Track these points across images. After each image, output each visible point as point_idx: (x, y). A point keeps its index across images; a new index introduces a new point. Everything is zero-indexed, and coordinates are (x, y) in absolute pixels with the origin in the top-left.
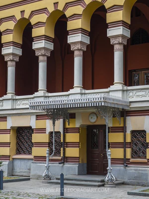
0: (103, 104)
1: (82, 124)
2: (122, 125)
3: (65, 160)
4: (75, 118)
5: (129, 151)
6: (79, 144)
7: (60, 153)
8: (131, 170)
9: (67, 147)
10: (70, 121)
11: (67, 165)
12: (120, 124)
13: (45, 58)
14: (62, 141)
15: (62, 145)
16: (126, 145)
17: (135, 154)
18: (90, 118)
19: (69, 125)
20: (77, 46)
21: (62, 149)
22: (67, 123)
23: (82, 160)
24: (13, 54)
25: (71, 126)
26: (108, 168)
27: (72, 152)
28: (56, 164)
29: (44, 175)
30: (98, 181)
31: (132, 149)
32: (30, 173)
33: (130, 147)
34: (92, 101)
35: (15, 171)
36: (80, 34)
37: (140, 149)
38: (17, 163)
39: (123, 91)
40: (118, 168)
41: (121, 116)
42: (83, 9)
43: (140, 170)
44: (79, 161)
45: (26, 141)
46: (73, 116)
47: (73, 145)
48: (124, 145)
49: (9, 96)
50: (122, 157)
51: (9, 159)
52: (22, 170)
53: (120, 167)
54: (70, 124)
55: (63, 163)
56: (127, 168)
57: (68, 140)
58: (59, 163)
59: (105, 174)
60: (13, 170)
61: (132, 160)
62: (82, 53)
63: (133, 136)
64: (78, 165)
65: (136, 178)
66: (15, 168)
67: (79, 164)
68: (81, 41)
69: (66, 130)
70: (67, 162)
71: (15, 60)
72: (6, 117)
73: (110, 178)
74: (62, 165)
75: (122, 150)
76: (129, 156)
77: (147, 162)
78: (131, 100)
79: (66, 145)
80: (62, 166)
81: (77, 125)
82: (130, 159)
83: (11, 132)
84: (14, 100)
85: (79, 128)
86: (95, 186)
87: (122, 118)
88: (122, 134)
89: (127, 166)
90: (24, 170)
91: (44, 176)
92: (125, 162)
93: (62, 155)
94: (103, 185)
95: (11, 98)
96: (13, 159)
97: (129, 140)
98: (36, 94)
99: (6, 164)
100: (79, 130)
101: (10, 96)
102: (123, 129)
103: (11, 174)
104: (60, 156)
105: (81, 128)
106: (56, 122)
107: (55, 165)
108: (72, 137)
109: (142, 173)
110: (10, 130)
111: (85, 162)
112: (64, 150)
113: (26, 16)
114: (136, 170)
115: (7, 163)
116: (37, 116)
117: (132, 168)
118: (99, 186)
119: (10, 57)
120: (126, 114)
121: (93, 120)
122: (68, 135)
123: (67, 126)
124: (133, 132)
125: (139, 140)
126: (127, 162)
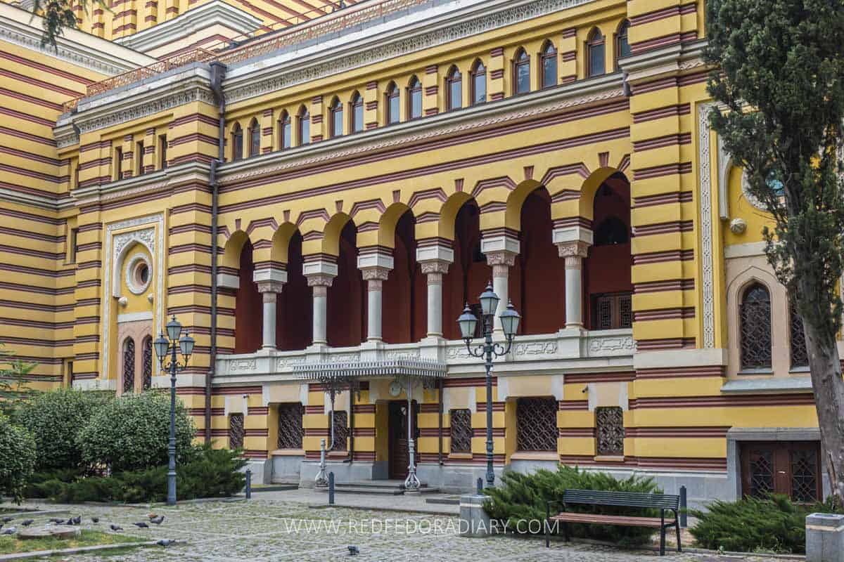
0: (398, 371)
1: (379, 398)
2: (437, 401)
3: (354, 456)
4: (368, 389)
5: (447, 440)
6: (375, 431)
7: (346, 445)
8: (450, 470)
9: (356, 435)
10: (361, 394)
11: (356, 464)
12: (434, 400)
13: (324, 290)
14: (349, 426)
15: (349, 432)
16: (442, 432)
17: (456, 446)
18: (390, 391)
19: (359, 400)
20: (372, 273)
21: (348, 438)
22: (357, 398)
23: (381, 457)
24: (272, 282)
25: (363, 402)
26: (409, 467)
27: (365, 444)
28: (340, 463)
29: (317, 478)
30: (397, 487)
31: (452, 438)
32: (299, 478)
33: (449, 436)
34: (383, 366)
35: (276, 476)
36: (376, 255)
37: (463, 439)
38: (279, 463)
39: (440, 347)
40: (431, 468)
41: (436, 388)
42: (381, 214)
43: (461, 470)
44: (375, 458)
45: (294, 427)
46: (365, 386)
47: (365, 431)
48: (440, 432)
49: (265, 352)
50: (437, 450)
51: (267, 457)
52: (286, 475)
53: (434, 467)
54: (362, 399)
55: (351, 461)
56: (444, 467)
57: (357, 425)
58: (344, 462)
59: (404, 479)
60: (272, 473)
61: (452, 455)
62: (380, 285)
63: (452, 417)
64: (372, 465)
65: (456, 483)
66: (277, 470)
67: (375, 463)
68: (377, 266)
69: (355, 409)
70: (356, 459)
71: (276, 290)
72: (261, 387)
73: (412, 481)
74: (348, 464)
75: (436, 440)
76: (446, 449)
77: (471, 457)
78: (450, 362)
79: (354, 432)
80: (350, 466)
81: (372, 401)
82: (448, 454)
83: (269, 412)
84: (274, 357)
85: (374, 405)
86: (389, 494)
87: (437, 391)
88: (437, 415)
89: (442, 464)
90: (290, 475)
91: (318, 481)
92: (441, 458)
93: (349, 449)
94: (402, 493)
95: (268, 355)
96: (274, 456)
97: (447, 424)
98: (309, 349)
99: (260, 465)
100: (375, 408)
101: (268, 352)
102: (438, 408)
103: (269, 481)
104: (346, 451)
105: (379, 405)
106: (337, 396)
107: (338, 464)
108: (365, 420)
109: (464, 475)
110: (268, 408)
111: (386, 459)
112: (352, 440)
113: (293, 219)
114: (455, 470)
115: (263, 463)
116: (310, 385)
117: (451, 468)
118: (396, 494)
119: (267, 287)
120: (443, 383)
121: (395, 394)
122: (358, 416)
123: (357, 403)
124: (453, 412)
125: (461, 425)
126: (444, 459)
